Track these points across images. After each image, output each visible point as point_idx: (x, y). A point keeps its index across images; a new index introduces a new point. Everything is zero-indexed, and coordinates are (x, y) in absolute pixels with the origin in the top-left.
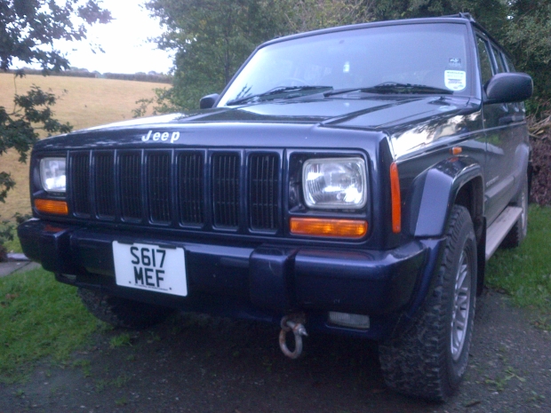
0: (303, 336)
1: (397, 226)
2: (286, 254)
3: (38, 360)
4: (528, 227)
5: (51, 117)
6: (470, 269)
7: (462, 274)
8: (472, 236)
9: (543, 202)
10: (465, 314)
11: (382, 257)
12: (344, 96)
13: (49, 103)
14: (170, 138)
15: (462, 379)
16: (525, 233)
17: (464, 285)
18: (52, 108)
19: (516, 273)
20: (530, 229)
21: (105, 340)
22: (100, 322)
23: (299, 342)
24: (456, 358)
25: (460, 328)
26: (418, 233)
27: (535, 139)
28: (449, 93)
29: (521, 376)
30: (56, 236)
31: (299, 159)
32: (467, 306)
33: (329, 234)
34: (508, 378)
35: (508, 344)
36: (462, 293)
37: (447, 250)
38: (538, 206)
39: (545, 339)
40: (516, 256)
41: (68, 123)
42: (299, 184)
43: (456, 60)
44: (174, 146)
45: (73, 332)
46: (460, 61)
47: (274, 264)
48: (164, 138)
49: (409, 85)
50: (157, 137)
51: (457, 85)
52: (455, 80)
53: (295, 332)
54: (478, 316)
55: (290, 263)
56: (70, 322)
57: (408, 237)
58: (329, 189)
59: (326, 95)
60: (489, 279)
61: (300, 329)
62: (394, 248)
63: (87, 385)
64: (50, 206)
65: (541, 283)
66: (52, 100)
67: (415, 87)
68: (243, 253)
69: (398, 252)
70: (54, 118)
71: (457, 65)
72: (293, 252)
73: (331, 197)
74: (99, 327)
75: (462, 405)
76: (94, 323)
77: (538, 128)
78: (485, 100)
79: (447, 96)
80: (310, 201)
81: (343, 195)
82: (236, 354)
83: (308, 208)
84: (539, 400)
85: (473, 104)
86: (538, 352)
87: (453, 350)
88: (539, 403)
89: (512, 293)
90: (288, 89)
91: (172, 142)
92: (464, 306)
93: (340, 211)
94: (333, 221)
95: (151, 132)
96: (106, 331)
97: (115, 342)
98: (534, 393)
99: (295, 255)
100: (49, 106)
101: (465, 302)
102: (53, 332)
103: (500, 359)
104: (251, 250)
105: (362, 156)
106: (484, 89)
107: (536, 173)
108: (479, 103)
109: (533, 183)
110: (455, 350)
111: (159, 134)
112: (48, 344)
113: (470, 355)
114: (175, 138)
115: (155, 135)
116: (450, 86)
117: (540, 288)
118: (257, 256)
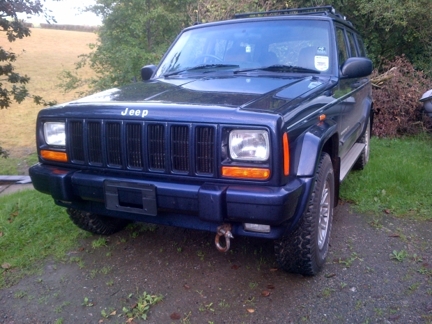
0: (231, 239)
1: (287, 172)
2: (220, 189)
3: (44, 258)
4: (370, 154)
5: (13, 71)
6: (330, 191)
7: (325, 194)
8: (331, 171)
9: (381, 135)
10: (326, 220)
11: (278, 191)
12: (248, 74)
13: (11, 60)
14: (141, 113)
15: (325, 261)
16: (367, 160)
17: (325, 201)
18: (13, 64)
19: (361, 189)
20: (371, 156)
21: (87, 243)
22: (81, 231)
23: (228, 242)
24: (321, 248)
25: (323, 228)
26: (298, 174)
27: (377, 88)
28: (318, 72)
29: (361, 258)
30: (63, 177)
31: (227, 130)
32: (328, 215)
33: (246, 176)
34: (353, 259)
35: (354, 237)
36: (325, 207)
37: (316, 183)
38: (378, 138)
39: (376, 234)
40: (361, 177)
41: (26, 76)
42: (227, 145)
43: (322, 49)
44: (144, 119)
45: (64, 238)
46: (324, 49)
47: (214, 196)
48: (137, 113)
49: (291, 67)
50: (131, 113)
51: (323, 66)
52: (322, 63)
53: (226, 236)
54: (335, 220)
55: (224, 195)
56: (61, 231)
57: (293, 177)
58: (245, 149)
59: (235, 73)
60: (342, 193)
61: (229, 234)
62: (285, 185)
63: (84, 274)
64: (52, 155)
65: (376, 196)
66: (13, 58)
67: (295, 68)
68: (194, 189)
69: (287, 187)
70: (15, 71)
71: (323, 52)
72: (225, 188)
73: (246, 154)
74: (81, 234)
75: (325, 276)
76: (77, 231)
77: (379, 80)
78: (341, 76)
79: (316, 76)
80: (234, 156)
81: (254, 152)
82: (179, 250)
83: (233, 160)
84: (371, 271)
85: (333, 81)
86: (372, 243)
87: (320, 242)
88: (371, 274)
89: (357, 203)
90: (208, 66)
91: (143, 116)
92: (326, 215)
93: (252, 162)
94: (249, 169)
95: (127, 109)
96: (87, 237)
97: (96, 244)
98: (369, 268)
99: (226, 190)
100: (11, 62)
101: (327, 212)
102: (50, 239)
103: (348, 247)
104: (199, 187)
105: (267, 130)
106: (341, 68)
107: (377, 114)
108: (336, 80)
109: (375, 121)
110: (321, 243)
111: (133, 111)
112: (49, 248)
113: (329, 245)
114: (145, 114)
115: (130, 112)
116: (318, 68)
117: (376, 199)
118: (202, 191)
